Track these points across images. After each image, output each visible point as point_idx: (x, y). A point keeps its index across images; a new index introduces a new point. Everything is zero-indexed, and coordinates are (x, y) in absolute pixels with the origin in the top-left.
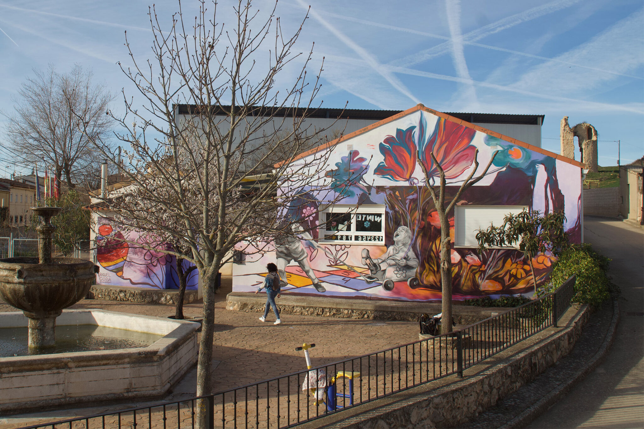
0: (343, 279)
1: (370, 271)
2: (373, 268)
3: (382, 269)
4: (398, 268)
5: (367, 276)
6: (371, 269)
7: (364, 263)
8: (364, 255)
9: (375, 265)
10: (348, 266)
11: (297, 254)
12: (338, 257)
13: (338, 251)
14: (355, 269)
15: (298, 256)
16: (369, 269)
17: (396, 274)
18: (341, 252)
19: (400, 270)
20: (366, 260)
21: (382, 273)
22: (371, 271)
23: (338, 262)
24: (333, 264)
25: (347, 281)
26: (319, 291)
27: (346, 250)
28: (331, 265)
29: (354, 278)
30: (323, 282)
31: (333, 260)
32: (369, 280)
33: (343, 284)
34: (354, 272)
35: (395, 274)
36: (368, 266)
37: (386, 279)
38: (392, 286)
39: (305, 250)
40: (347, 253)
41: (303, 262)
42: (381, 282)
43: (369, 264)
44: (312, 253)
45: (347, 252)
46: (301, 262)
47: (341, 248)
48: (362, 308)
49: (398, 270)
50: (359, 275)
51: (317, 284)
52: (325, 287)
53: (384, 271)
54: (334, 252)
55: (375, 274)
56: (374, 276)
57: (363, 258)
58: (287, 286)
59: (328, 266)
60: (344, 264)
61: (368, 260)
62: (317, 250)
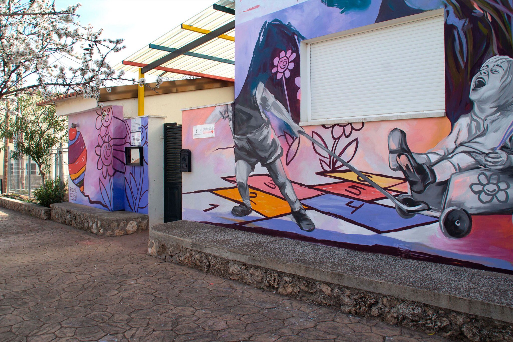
0: (347, 205)
1: (407, 184)
2: (417, 177)
3: (439, 179)
4: (482, 178)
5: (402, 197)
6: (412, 179)
7: (393, 164)
8: (394, 146)
9: (420, 169)
10: (359, 173)
11: (265, 151)
12: (337, 153)
13: (336, 139)
14: (375, 179)
15: (266, 155)
16: (405, 180)
17: (478, 193)
18: (344, 141)
19: (489, 183)
20: (399, 156)
21: (440, 188)
22: (412, 184)
23: (339, 164)
24: (328, 169)
25: (357, 208)
26: (302, 229)
27: (355, 135)
28: (325, 171)
29: (372, 202)
30: (310, 208)
31: (327, 161)
32: (405, 208)
33: (347, 213)
34: (371, 186)
35: (475, 193)
36: (404, 173)
37: (450, 206)
38: (466, 225)
39: (278, 141)
40: (355, 143)
41: (275, 167)
42: (437, 214)
43: (407, 166)
44: (290, 146)
45: (357, 139)
46: (272, 166)
47: (344, 132)
48: (366, 288)
49: (484, 181)
50: (382, 195)
51: (299, 212)
52: (313, 220)
53: (445, 184)
54: (330, 142)
55: (419, 192)
56: (417, 197)
57: (391, 152)
59: (318, 174)
60: (351, 169)
61: (403, 157)
62: (298, 139)
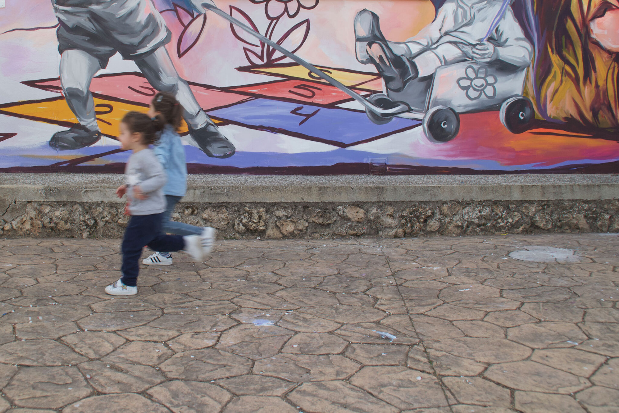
0: (293, 112)
1: (382, 81)
2: (394, 72)
3: (422, 73)
4: (470, 71)
5: (374, 97)
6: (388, 74)
7: (362, 56)
8: (363, 32)
9: (397, 61)
10: (311, 68)
11: (132, 33)
12: (275, 39)
13: (274, 20)
14: (336, 75)
15: (136, 40)
16: (379, 75)
17: (466, 88)
18: (285, 24)
19: (477, 77)
20: (370, 45)
21: (423, 85)
22: (388, 80)
23: (277, 54)
24: (258, 62)
25: (308, 116)
26: (210, 155)
27: (303, 15)
28: (254, 66)
29: (332, 106)
30: (226, 122)
31: (258, 50)
32: (379, 111)
33: (294, 124)
34: (330, 85)
35: (463, 88)
36: (377, 66)
37: (435, 105)
38: (453, 127)
39: (161, 19)
40: (304, 26)
41: (154, 59)
42: (420, 116)
43: (381, 58)
44: (186, 27)
45: (307, 21)
46: (147, 59)
47: (286, 10)
49: (472, 75)
50: (347, 94)
51: (204, 130)
52: (231, 140)
53: (429, 80)
54: (262, 24)
55: (398, 90)
56: (395, 96)
57: (359, 39)
58: (98, 144)
59: (241, 69)
60: (298, 62)
61: (375, 46)
62: (201, 18)
